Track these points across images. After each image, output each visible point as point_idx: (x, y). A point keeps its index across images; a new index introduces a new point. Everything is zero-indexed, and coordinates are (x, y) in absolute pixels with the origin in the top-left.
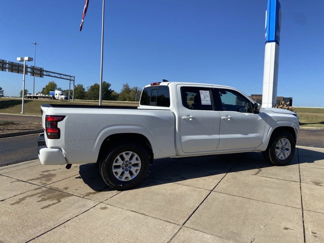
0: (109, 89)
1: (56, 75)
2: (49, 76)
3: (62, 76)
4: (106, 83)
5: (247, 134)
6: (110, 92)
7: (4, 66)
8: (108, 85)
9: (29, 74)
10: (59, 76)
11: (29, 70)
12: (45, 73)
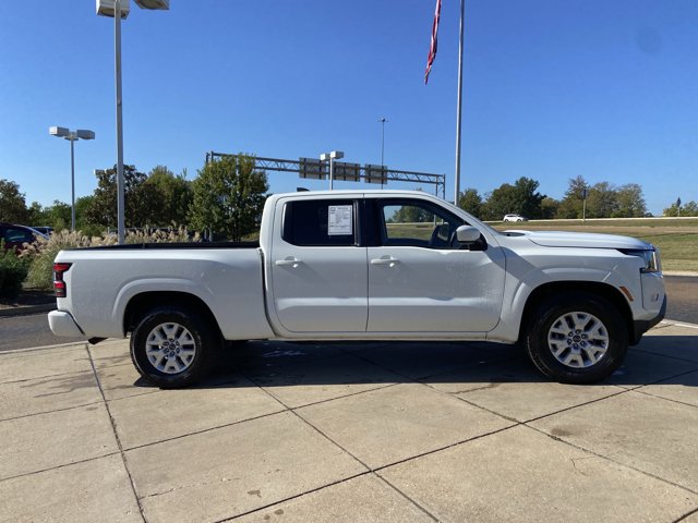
0: (535, 193)
1: (410, 176)
2: (397, 179)
3: (421, 177)
4: (526, 180)
5: (449, 299)
6: (538, 199)
7: (323, 170)
8: (533, 185)
9: (362, 179)
10: (415, 178)
11: (362, 172)
12: (389, 175)
